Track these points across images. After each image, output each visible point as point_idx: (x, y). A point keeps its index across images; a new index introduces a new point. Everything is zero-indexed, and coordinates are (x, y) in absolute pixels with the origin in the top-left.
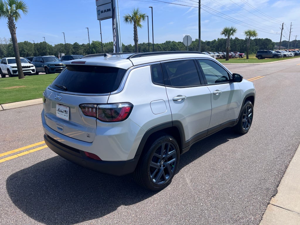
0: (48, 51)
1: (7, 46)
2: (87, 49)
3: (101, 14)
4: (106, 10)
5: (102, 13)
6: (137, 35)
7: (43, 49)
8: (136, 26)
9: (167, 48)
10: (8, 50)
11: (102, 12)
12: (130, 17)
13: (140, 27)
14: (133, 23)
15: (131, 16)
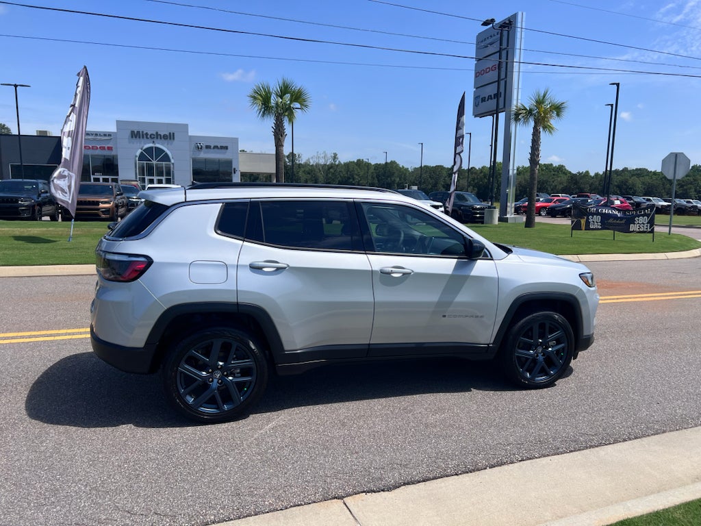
0: (398, 179)
1: (327, 168)
2: (477, 178)
3: (480, 103)
4: (491, 96)
5: (484, 103)
6: (538, 149)
7: (388, 177)
8: (537, 130)
9: (691, 183)
10: (327, 175)
11: (483, 100)
12: (525, 109)
13: (550, 132)
14: (532, 123)
15: (528, 109)
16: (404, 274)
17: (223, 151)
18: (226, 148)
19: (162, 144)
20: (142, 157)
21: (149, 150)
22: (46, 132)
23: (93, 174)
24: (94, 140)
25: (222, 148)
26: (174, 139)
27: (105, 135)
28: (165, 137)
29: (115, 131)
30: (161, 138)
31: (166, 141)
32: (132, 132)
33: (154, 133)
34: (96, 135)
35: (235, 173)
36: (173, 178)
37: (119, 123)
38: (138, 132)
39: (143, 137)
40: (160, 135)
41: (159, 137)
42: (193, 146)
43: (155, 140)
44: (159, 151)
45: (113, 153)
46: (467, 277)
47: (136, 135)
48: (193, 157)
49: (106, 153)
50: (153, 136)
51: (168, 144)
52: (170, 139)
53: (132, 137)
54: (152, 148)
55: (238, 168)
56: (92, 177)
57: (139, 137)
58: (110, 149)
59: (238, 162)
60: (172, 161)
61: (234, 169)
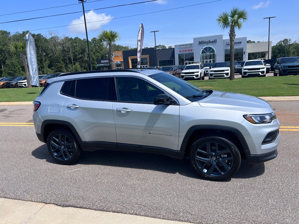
16: (127, 112)
17: (239, 44)
18: (241, 43)
19: (211, 45)
20: (203, 52)
21: (206, 49)
22: (171, 47)
23: (185, 61)
24: (186, 47)
25: (238, 43)
26: (216, 42)
27: (190, 45)
28: (213, 42)
29: (193, 42)
30: (211, 43)
31: (213, 44)
32: (200, 42)
33: (208, 41)
34: (187, 45)
35: (244, 54)
36: (216, 59)
37: (195, 39)
38: (202, 41)
39: (204, 43)
40: (211, 41)
41: (210, 42)
42: (225, 44)
43: (208, 44)
44: (210, 48)
45: (192, 52)
46: (161, 114)
47: (201, 43)
48: (225, 49)
49: (190, 52)
50: (207, 42)
51: (214, 45)
52: (215, 42)
53: (199, 44)
54: (207, 47)
55: (246, 51)
56: (185, 62)
57: (202, 44)
58: (191, 50)
59: (246, 48)
60: (215, 52)
61: (244, 52)
